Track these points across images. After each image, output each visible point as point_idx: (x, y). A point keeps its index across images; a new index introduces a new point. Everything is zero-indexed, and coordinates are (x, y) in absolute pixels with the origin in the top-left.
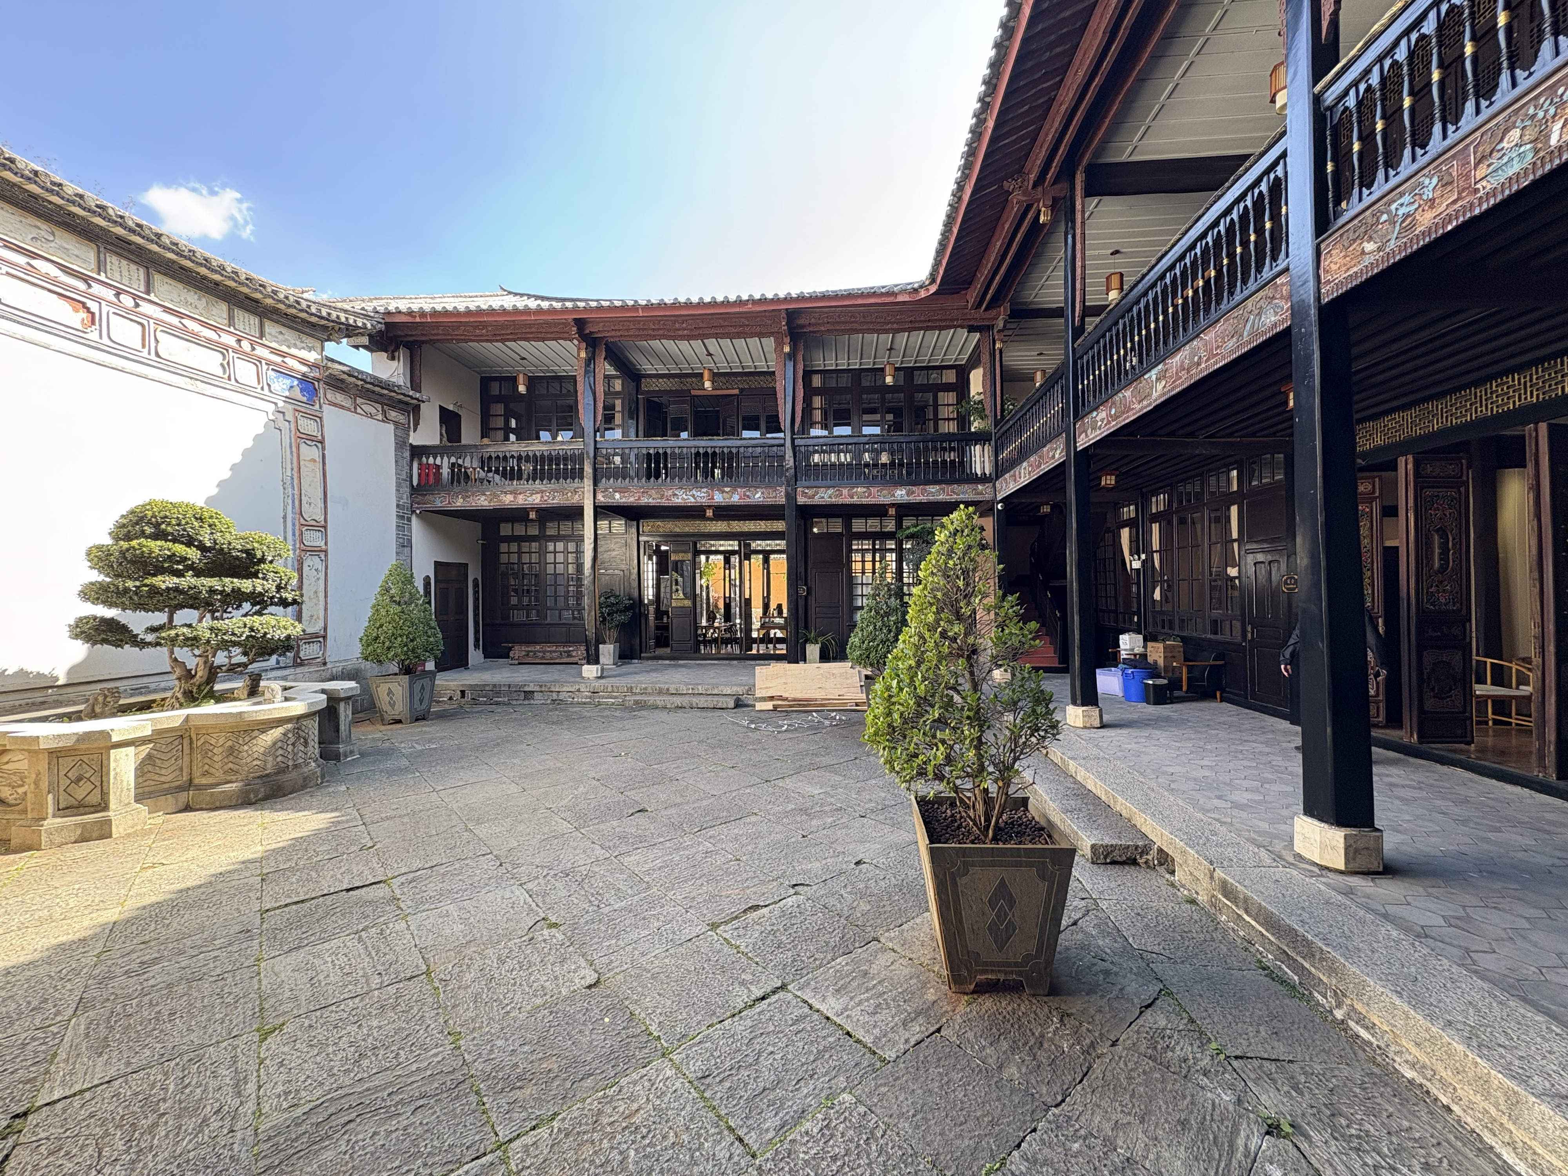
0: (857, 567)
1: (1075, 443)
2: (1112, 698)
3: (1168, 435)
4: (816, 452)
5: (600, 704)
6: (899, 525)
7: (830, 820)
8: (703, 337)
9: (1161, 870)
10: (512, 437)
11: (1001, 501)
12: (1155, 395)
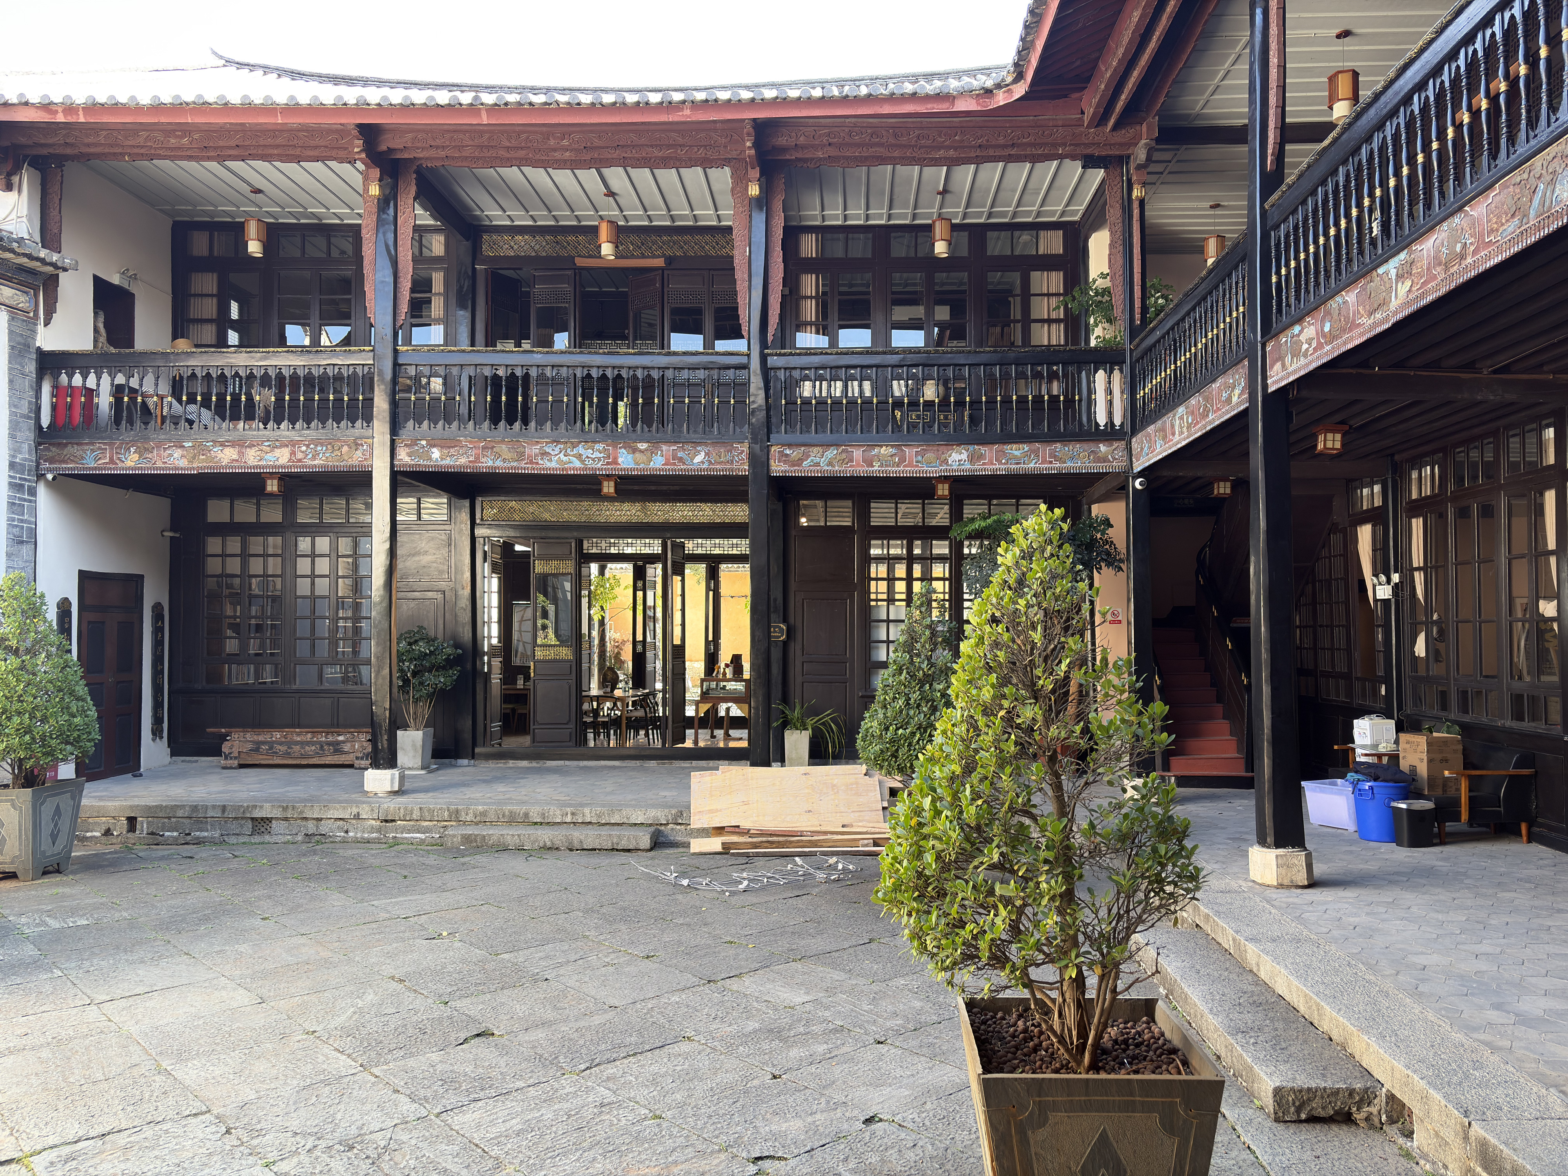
0: (879, 589)
1: (1265, 378)
2: (1333, 833)
3: (1427, 366)
4: (806, 378)
5: (396, 842)
6: (956, 515)
7: (821, 1048)
8: (599, 164)
9: (1392, 1131)
10: (233, 337)
11: (1141, 474)
12: (1394, 304)
